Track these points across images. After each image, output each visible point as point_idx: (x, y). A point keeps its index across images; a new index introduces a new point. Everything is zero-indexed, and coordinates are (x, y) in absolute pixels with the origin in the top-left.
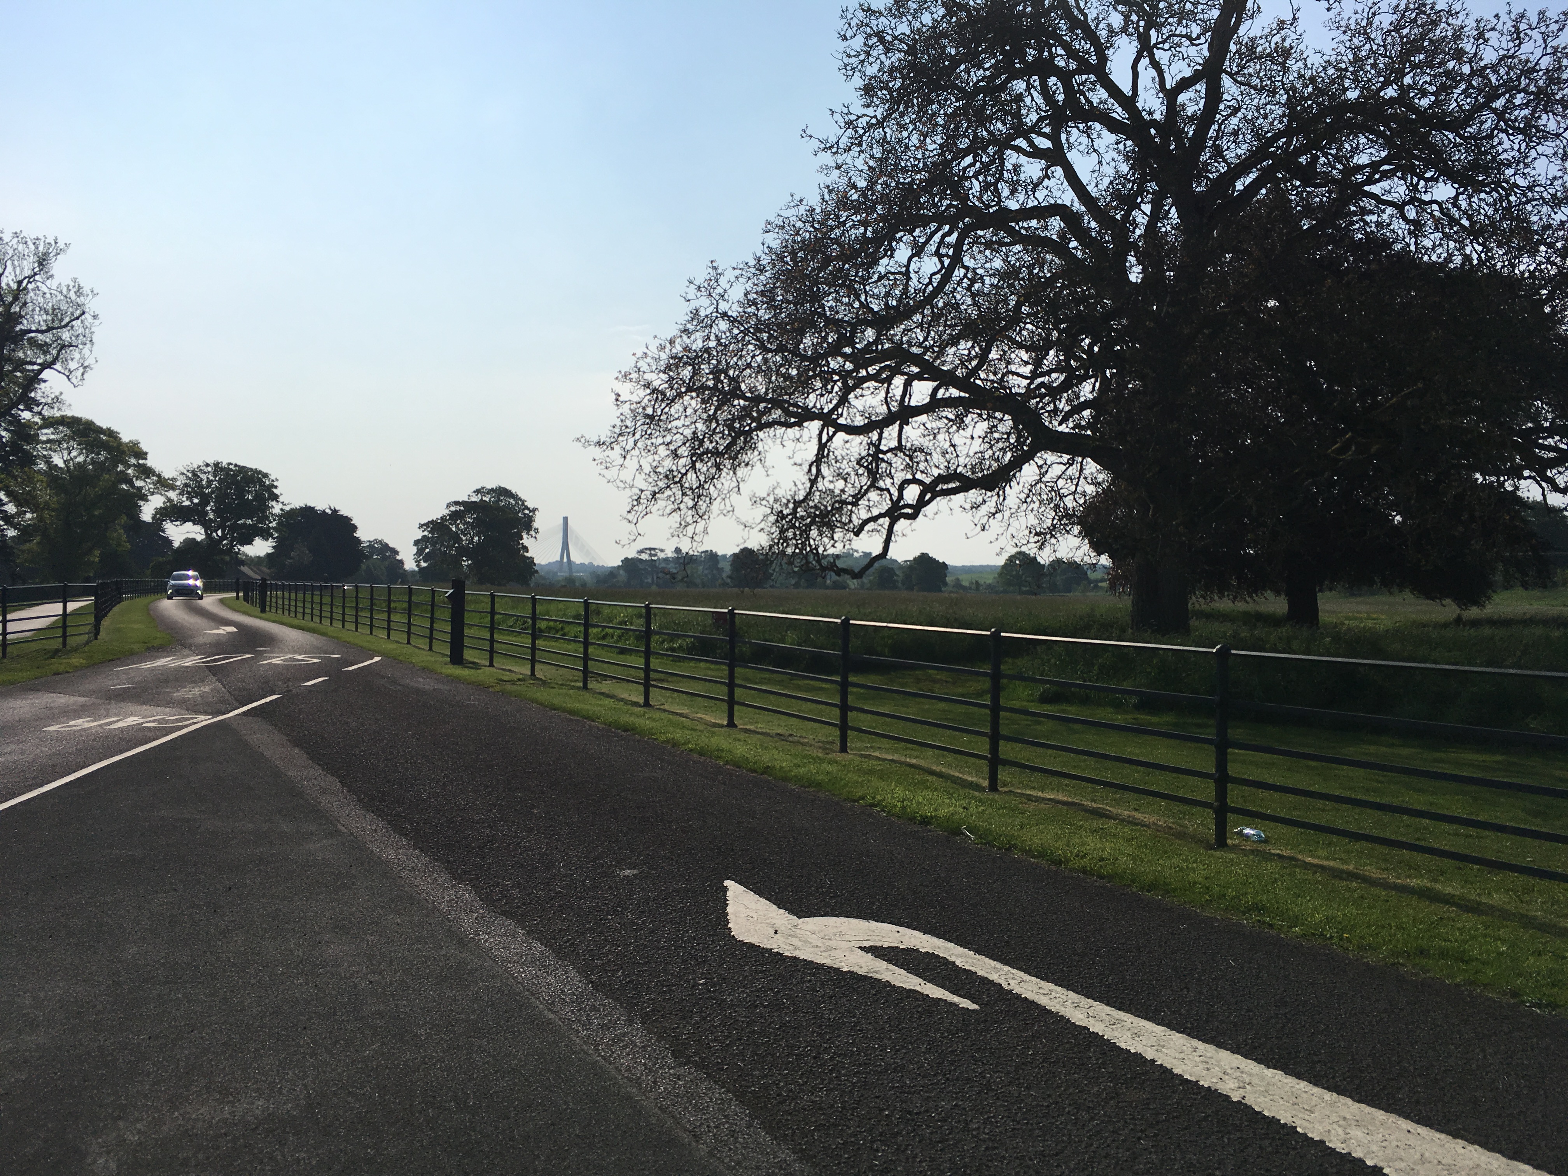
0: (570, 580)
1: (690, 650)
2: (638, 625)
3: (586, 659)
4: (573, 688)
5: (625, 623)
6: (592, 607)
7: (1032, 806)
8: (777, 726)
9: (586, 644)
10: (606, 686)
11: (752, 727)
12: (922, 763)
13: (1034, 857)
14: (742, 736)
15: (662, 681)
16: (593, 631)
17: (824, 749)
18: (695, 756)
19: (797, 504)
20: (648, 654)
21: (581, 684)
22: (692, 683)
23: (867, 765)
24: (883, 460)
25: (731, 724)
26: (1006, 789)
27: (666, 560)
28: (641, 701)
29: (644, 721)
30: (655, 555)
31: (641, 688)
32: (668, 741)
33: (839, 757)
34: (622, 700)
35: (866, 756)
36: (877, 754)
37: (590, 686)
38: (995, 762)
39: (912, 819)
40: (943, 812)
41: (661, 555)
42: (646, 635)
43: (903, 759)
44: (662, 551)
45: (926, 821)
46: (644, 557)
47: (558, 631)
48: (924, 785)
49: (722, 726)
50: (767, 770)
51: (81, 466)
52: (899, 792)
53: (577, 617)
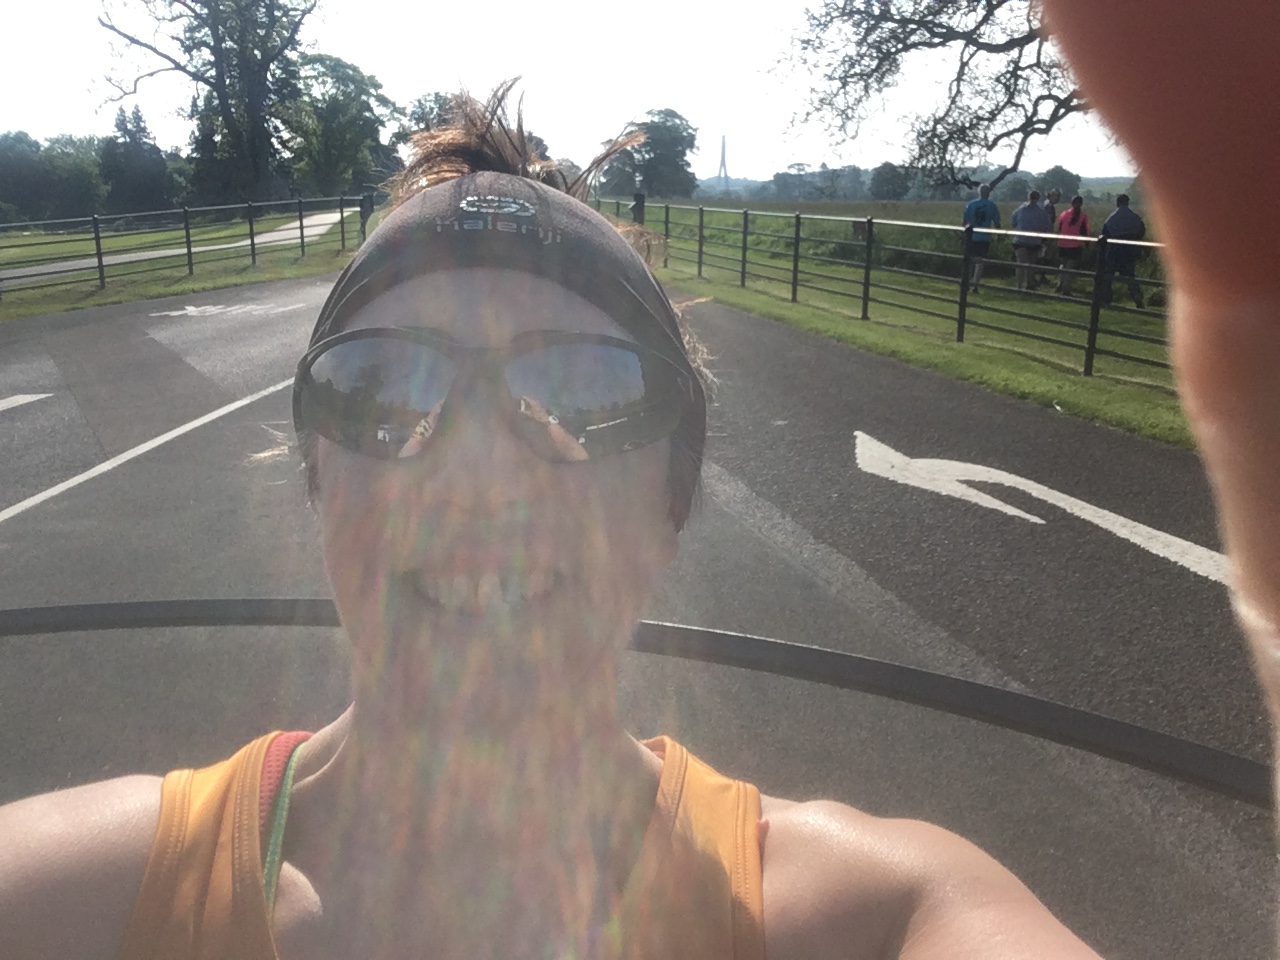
0: (727, 193)
1: (833, 254)
2: (790, 233)
3: (744, 261)
4: (733, 286)
5: (778, 231)
6: (750, 217)
7: (1120, 387)
8: (904, 319)
9: (745, 249)
10: (760, 285)
11: (882, 320)
12: (1028, 352)
13: (1113, 425)
14: (874, 326)
15: (808, 281)
16: (750, 238)
17: (943, 339)
18: (835, 342)
19: (937, 121)
20: (796, 258)
21: (739, 283)
22: (833, 283)
23: (978, 351)
24: (1021, 77)
25: (865, 317)
26: (1099, 374)
27: (813, 174)
28: (790, 296)
29: (792, 312)
30: (803, 170)
31: (790, 287)
32: (811, 330)
33: (956, 345)
34: (774, 296)
35: (978, 345)
36: (989, 343)
37: (747, 284)
38: (1092, 351)
39: (1013, 394)
40: (1039, 389)
41: (809, 170)
42: (797, 241)
43: (1011, 348)
44: (809, 166)
45: (1024, 396)
46: (793, 171)
47: (720, 238)
48: (1027, 369)
49: (857, 319)
50: (893, 353)
51: (333, 98)
52: (1005, 373)
53: (737, 225)
